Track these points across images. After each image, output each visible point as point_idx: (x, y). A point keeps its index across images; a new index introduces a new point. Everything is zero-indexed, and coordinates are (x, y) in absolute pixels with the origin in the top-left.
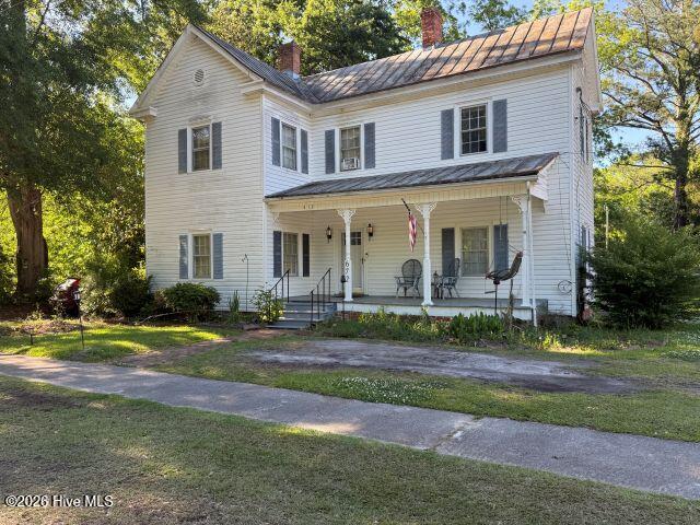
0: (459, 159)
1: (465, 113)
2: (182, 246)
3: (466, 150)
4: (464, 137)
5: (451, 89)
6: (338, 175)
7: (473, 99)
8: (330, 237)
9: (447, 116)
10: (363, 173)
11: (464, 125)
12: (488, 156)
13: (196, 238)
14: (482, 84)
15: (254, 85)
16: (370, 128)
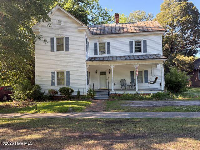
0: (134, 54)
1: (136, 42)
2: (52, 75)
3: (136, 51)
4: (135, 48)
5: (132, 36)
6: (98, 56)
7: (138, 39)
8: (96, 73)
9: (131, 42)
10: (106, 55)
11: (135, 45)
12: (142, 53)
13: (58, 73)
14: (140, 35)
15: (84, 27)
16: (109, 43)
